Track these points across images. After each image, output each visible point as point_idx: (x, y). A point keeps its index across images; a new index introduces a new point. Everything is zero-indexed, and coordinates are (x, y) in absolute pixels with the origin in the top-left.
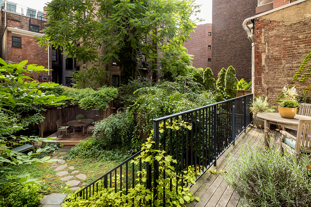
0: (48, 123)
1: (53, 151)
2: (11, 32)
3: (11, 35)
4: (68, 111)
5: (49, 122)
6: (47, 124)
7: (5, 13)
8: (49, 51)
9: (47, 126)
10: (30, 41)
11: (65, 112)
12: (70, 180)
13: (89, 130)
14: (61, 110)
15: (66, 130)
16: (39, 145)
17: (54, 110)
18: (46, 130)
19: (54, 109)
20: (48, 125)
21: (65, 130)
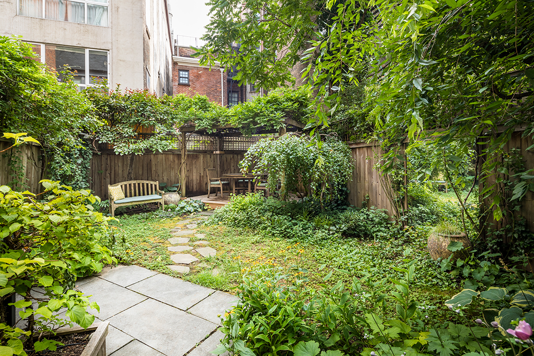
0: (200, 176)
1: (191, 213)
2: (177, 64)
3: (177, 68)
4: (231, 159)
5: (202, 174)
6: (198, 178)
7: (178, 48)
8: (224, 88)
9: (198, 182)
10: (199, 74)
11: (227, 161)
12: (181, 253)
13: (257, 188)
14: (218, 156)
15: (221, 186)
16: (173, 200)
17: (209, 156)
18: (198, 189)
19: (209, 154)
20: (200, 180)
21: (219, 186)
